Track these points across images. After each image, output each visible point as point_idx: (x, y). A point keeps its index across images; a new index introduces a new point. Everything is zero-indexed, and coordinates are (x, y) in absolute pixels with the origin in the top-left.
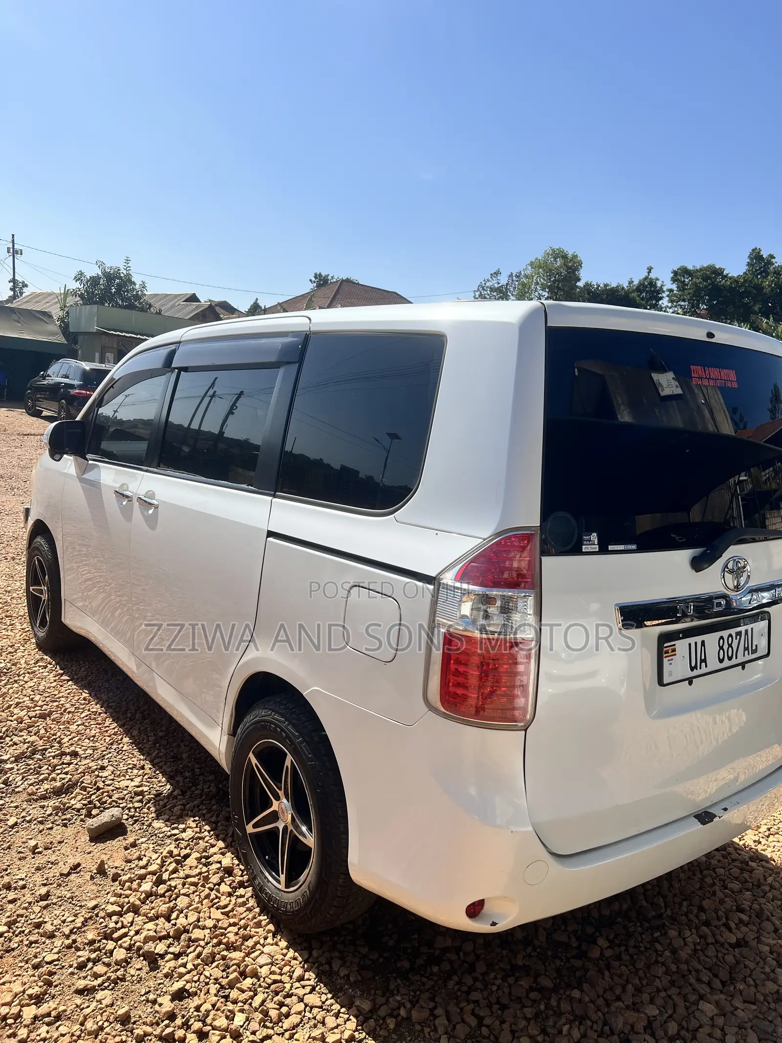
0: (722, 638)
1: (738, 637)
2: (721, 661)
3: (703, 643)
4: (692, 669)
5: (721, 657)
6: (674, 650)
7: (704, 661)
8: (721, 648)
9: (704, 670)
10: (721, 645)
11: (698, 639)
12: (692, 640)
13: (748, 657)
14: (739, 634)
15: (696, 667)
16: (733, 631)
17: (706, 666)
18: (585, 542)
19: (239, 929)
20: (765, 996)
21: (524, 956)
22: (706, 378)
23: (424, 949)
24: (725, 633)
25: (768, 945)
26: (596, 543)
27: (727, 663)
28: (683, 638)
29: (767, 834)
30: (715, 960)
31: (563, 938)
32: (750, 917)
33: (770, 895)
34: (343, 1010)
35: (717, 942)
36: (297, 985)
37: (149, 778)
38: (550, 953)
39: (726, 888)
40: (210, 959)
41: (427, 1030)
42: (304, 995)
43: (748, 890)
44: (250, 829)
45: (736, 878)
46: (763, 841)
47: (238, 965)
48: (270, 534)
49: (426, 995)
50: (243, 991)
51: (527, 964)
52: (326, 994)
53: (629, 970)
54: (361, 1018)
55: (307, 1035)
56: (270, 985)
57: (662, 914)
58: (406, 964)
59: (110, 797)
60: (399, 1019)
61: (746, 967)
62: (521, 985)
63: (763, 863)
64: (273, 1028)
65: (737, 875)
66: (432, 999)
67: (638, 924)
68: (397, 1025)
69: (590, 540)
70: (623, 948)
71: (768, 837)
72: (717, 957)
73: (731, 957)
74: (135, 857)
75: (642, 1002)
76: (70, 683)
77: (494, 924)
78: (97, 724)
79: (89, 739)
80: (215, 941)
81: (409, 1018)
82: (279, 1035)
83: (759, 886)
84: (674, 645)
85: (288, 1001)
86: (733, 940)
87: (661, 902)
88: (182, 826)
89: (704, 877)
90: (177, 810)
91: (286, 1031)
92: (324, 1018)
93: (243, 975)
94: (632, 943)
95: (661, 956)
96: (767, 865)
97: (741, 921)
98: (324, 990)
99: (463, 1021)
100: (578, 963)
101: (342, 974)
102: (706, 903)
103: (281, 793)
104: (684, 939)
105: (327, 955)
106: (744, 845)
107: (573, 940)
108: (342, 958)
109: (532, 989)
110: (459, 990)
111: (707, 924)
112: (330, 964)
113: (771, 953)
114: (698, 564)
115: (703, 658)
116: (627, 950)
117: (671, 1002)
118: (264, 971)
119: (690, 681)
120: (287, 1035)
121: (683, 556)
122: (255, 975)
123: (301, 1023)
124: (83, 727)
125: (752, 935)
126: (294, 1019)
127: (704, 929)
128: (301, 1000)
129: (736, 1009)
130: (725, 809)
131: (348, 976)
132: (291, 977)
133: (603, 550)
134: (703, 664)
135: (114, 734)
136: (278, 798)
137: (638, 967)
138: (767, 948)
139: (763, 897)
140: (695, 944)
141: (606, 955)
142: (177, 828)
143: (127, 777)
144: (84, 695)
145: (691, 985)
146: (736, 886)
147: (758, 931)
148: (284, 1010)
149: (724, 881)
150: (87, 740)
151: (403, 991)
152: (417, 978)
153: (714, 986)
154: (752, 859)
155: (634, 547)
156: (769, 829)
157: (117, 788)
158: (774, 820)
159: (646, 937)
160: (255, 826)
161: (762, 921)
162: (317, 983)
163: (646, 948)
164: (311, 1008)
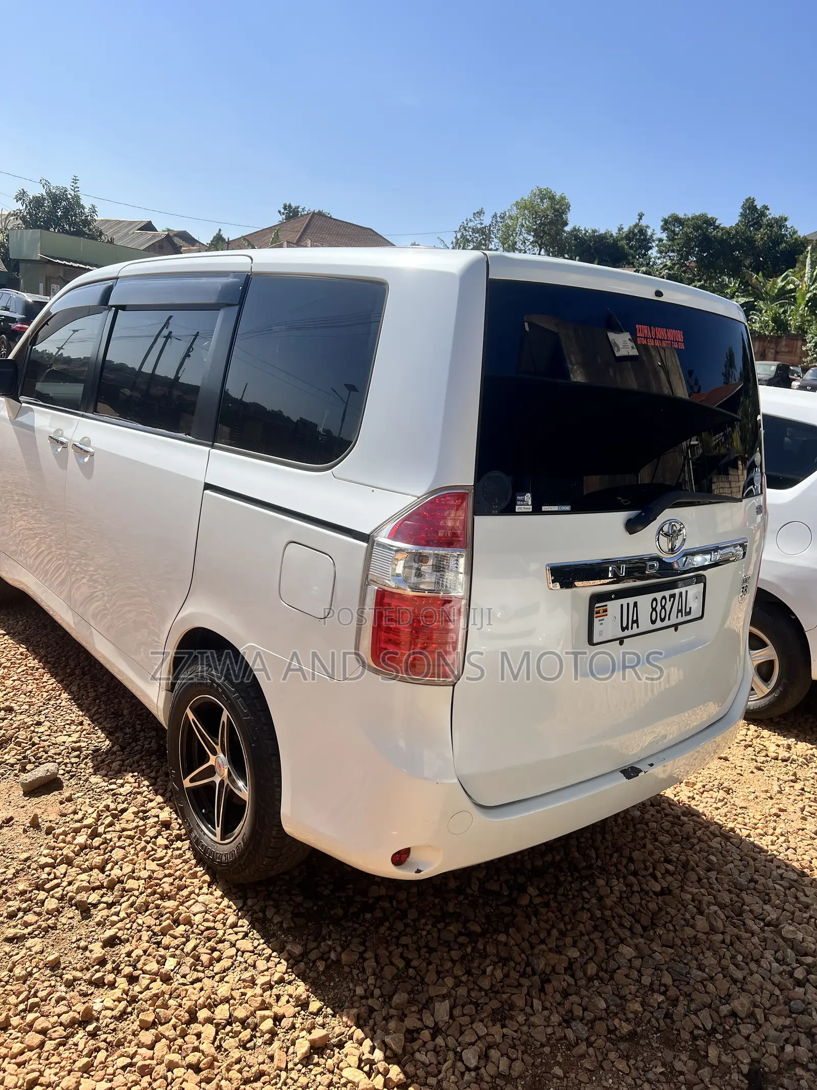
0: (655, 599)
1: (672, 599)
2: (653, 622)
3: (635, 604)
4: (623, 629)
5: (654, 618)
6: (605, 611)
7: (636, 622)
8: (654, 609)
9: (635, 630)
10: (654, 606)
11: (631, 600)
12: (624, 601)
13: (681, 620)
14: (673, 596)
15: (627, 628)
16: (667, 593)
17: (638, 627)
18: (518, 503)
19: (174, 880)
20: (683, 940)
21: (455, 904)
22: (652, 338)
23: (358, 898)
24: (658, 595)
25: (690, 893)
26: (530, 503)
27: (659, 624)
28: (616, 599)
29: (701, 790)
30: (638, 907)
31: (495, 887)
32: (676, 867)
33: (697, 847)
34: (274, 954)
35: (642, 890)
36: (230, 931)
37: (87, 734)
38: (481, 901)
39: (656, 840)
40: (144, 908)
41: (355, 972)
42: (236, 941)
43: (677, 842)
44: (187, 783)
45: (667, 832)
46: (697, 797)
47: (172, 913)
48: (208, 486)
49: (356, 940)
50: (175, 938)
51: (458, 910)
52: (258, 940)
53: (556, 916)
54: (291, 961)
55: (238, 978)
56: (203, 932)
57: (593, 865)
58: (340, 912)
59: (46, 753)
60: (329, 962)
61: (667, 913)
62: (450, 930)
63: (695, 818)
64: (203, 972)
65: (668, 829)
66: (363, 943)
67: (569, 874)
68: (327, 968)
69: (524, 501)
70: (551, 896)
71: (702, 793)
72: (641, 904)
73: (654, 904)
74: (70, 811)
75: (565, 945)
76: (6, 637)
77: (418, 871)
78: (34, 679)
79: (25, 694)
80: (149, 891)
81: (338, 961)
82: (209, 977)
83: (688, 839)
84: (606, 605)
85: (220, 946)
86: (658, 888)
87: (593, 853)
88: (120, 781)
89: (636, 830)
90: (115, 765)
91: (216, 974)
92: (255, 962)
93: (177, 922)
94: (561, 891)
95: (587, 903)
96: (699, 820)
97: (667, 871)
98: (257, 935)
99: (392, 963)
100: (507, 910)
101: (275, 921)
102: (636, 855)
103: (218, 748)
104: (611, 888)
105: (262, 903)
106: (678, 800)
107: (505, 887)
108: (277, 907)
109: (460, 934)
110: (390, 935)
111: (635, 874)
112: (264, 912)
113: (693, 900)
114: (632, 527)
115: (635, 618)
116: (555, 897)
117: (592, 945)
118: (197, 919)
119: (621, 641)
120: (217, 978)
121: (619, 518)
122: (188, 922)
123: (232, 966)
124: (19, 682)
125: (676, 884)
126: (226, 963)
127: (632, 879)
128: (233, 945)
129: (654, 952)
130: (651, 765)
131: (281, 923)
132: (224, 924)
133: (537, 511)
134: (635, 625)
135: (52, 690)
136: (214, 753)
137: (563, 913)
138: (689, 897)
139: (691, 849)
140: (621, 892)
141: (535, 902)
142: (115, 783)
143: (65, 733)
144: (21, 650)
145: (613, 929)
146: (666, 839)
147: (682, 880)
148: (216, 954)
149: (655, 834)
150: (23, 696)
151: (334, 936)
152: (350, 924)
153: (635, 930)
154: (684, 814)
155: (568, 508)
156: (704, 786)
157: (53, 744)
158: (710, 777)
159: (575, 886)
160: (192, 781)
161: (687, 871)
162: (250, 929)
163: (574, 896)
164: (243, 952)
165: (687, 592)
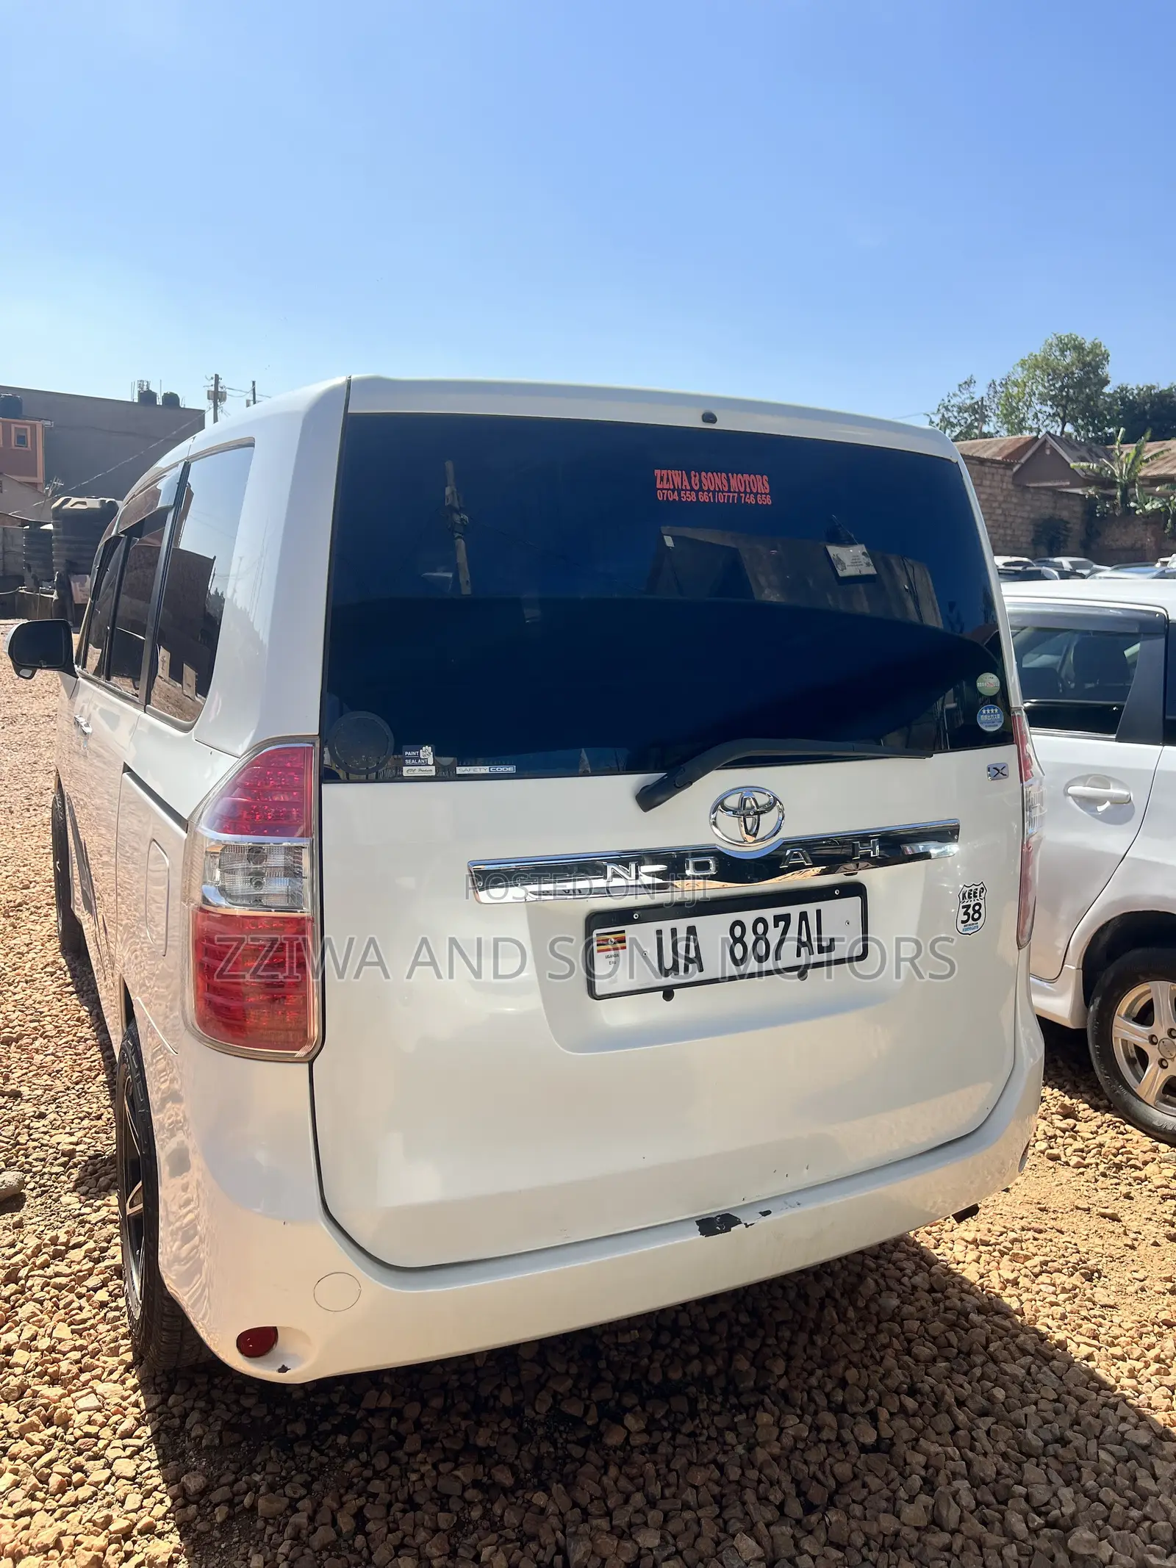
0: (739, 923)
1: (782, 924)
3: (692, 930)
11: (680, 924)
12: (663, 925)
14: (786, 918)
16: (769, 914)
18: (408, 762)
19: (83, 1356)
20: (868, 1537)
21: (493, 1432)
22: (692, 489)
23: (343, 1409)
24: (748, 917)
25: (927, 1454)
26: (431, 761)
28: (642, 921)
29: (1037, 1270)
30: (813, 1468)
31: (575, 1409)
32: (921, 1404)
33: (978, 1372)
34: (164, 1486)
35: (839, 1438)
36: (118, 1443)
37: (96, 1132)
38: (541, 1431)
39: (909, 1353)
40: (16, 1395)
41: (270, 1530)
42: (115, 1459)
43: (947, 1359)
44: (128, 1208)
45: (934, 1340)
46: (1023, 1282)
47: (46, 1407)
48: (127, 769)
49: (299, 1478)
50: (32, 1443)
51: (493, 1444)
52: (151, 1461)
53: (657, 1471)
54: (180, 1502)
55: (89, 1517)
56: (77, 1440)
57: (768, 1387)
58: (300, 1429)
59: (27, 1157)
60: (237, 1509)
61: (864, 1485)
62: (457, 1477)
63: (997, 1319)
64: (43, 1501)
65: (936, 1334)
66: (307, 1485)
67: (720, 1399)
68: (230, 1518)
69: (418, 758)
70: (668, 1435)
71: (1036, 1276)
72: (821, 1465)
73: (848, 1466)
74: (5, 1243)
75: (646, 1524)
76: (74, 996)
77: (284, 1369)
78: (76, 1054)
79: (50, 1075)
80: (39, 1369)
81: (253, 1508)
82: (47, 1511)
83: (969, 1354)
84: (623, 932)
85: (89, 1465)
86: (869, 1437)
87: (779, 1367)
88: (99, 1203)
89: (879, 1331)
90: (103, 1181)
91: (60, 1507)
92: (126, 1495)
93: (48, 1421)
94: (687, 1428)
95: (725, 1453)
96: (1007, 1323)
97: (903, 1409)
98: (153, 1455)
99: (334, 1523)
100: (577, 1451)
101: (193, 1434)
102: (852, 1375)
104: (782, 1430)
105: (188, 1404)
106: (982, 1285)
107: (593, 1411)
108: (205, 1413)
109: (476, 1484)
110: (359, 1475)
111: (840, 1409)
112: (184, 1417)
113: (926, 1467)
114: (648, 799)
116: (673, 1438)
117: (695, 1528)
118: (79, 1419)
119: (668, 993)
120: (57, 1514)
121: (629, 783)
122: (65, 1423)
123: (90, 1498)
124: (53, 1058)
125: (907, 1434)
126: (84, 1492)
127: (829, 1418)
128: (109, 1465)
129: (802, 1552)
130: (766, 1213)
131: (201, 1438)
132: (115, 1431)
133: (445, 775)
135: (87, 1069)
137: (672, 1466)
138: (921, 1459)
139: (965, 1374)
140: (796, 1439)
141: (632, 1442)
142: (91, 1206)
143: (68, 1129)
144: (83, 1014)
145: (744, 1504)
146: (925, 1351)
147: (925, 1428)
148: (77, 1477)
149: (909, 1341)
150: (46, 1077)
151: (270, 1468)
152: (306, 1450)
153: (786, 1510)
154: (980, 1310)
155: (511, 769)
156: (1046, 1263)
157: (43, 1145)
158: (1066, 1249)
159: (720, 1421)
160: (131, 1205)
161: (939, 1413)
162: (148, 1443)
163: (709, 1438)
164: (118, 1478)
165: (819, 912)
